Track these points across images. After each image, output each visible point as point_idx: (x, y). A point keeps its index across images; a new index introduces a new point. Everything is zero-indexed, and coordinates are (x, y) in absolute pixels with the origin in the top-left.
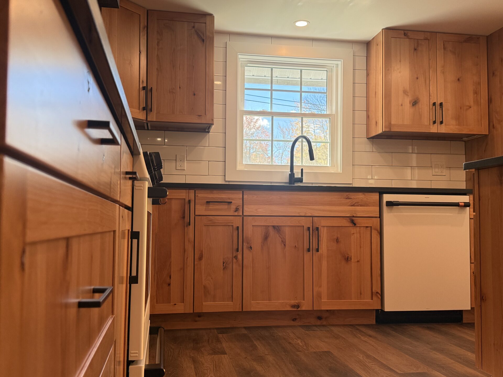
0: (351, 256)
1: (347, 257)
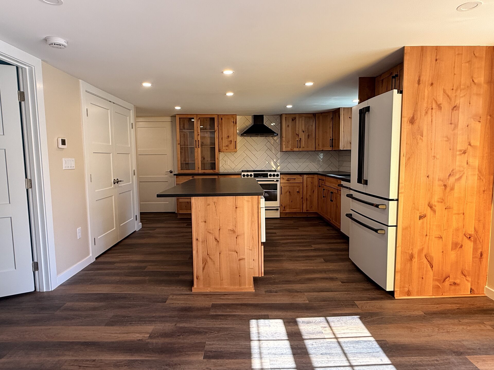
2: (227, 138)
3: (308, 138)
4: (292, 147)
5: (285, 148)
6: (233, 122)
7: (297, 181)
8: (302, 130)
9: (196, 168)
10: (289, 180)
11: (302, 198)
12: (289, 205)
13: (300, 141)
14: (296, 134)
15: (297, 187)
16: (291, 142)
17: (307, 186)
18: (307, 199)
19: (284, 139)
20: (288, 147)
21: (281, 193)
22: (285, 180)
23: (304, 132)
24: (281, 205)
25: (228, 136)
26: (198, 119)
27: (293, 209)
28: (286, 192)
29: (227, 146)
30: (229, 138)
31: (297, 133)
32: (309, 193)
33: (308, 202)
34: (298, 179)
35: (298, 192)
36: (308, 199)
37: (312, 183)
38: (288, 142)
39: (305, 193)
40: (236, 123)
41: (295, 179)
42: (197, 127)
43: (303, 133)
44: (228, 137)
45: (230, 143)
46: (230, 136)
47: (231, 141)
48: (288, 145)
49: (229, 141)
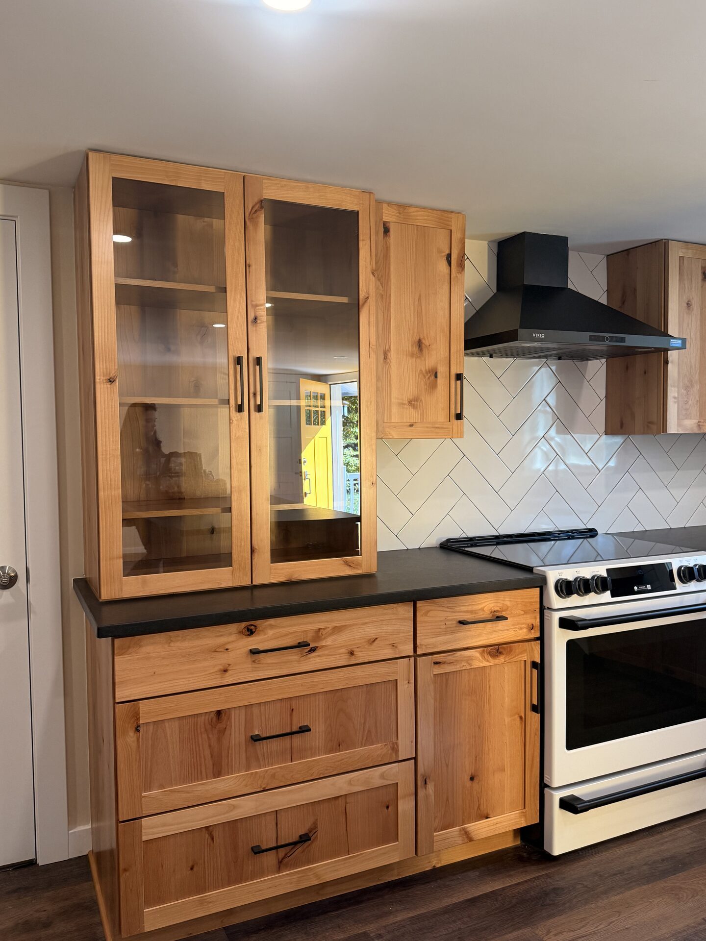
2: (412, 355)
4: (701, 415)
5: (678, 417)
6: (449, 257)
9: (240, 552)
16: (696, 387)
19: (673, 371)
20: (688, 416)
25: (420, 343)
26: (249, 206)
29: (413, 403)
30: (425, 351)
38: (687, 389)
40: (461, 266)
42: (247, 266)
44: (416, 349)
45: (428, 382)
46: (428, 344)
47: (434, 374)
48: (688, 402)
49: (424, 372)
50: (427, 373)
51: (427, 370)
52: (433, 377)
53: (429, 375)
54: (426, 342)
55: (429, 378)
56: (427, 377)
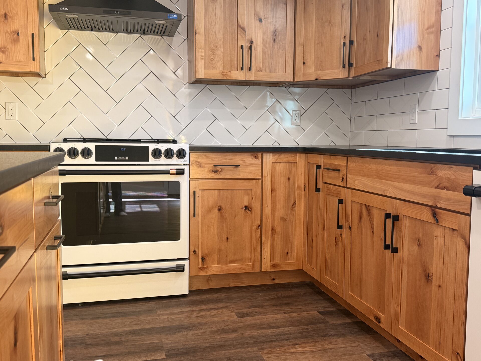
0: (432, 274)
1: (428, 274)
3: (274, 42)
4: (225, 68)
5: (205, 68)
7: (243, 173)
8: (256, 14)
10: (219, 168)
11: (260, 227)
12: (219, 251)
13: (250, 48)
14: (239, 26)
15: (243, 192)
16: (221, 50)
17: (273, 190)
18: (273, 229)
19: (200, 39)
20: (213, 68)
21: (193, 214)
22: (206, 169)
23: (261, 20)
24: (193, 252)
25: (6, 16)
27: (233, 262)
28: (210, 210)
29: (2, 49)
30: (9, 20)
31: (240, 24)
32: (280, 212)
33: (278, 240)
34: (247, 165)
35: (246, 208)
36: (278, 229)
37: (289, 179)
38: (212, 50)
39: (267, 210)
41: (237, 166)
43: (258, 22)
44: (3, 18)
45: (12, 38)
46: (11, 16)
47: (17, 34)
48: (214, 59)
49: (9, 32)
50: (11, 33)
51: (12, 31)
52: (16, 35)
53: (13, 34)
54: (10, 14)
55: (13, 36)
56: (11, 35)
